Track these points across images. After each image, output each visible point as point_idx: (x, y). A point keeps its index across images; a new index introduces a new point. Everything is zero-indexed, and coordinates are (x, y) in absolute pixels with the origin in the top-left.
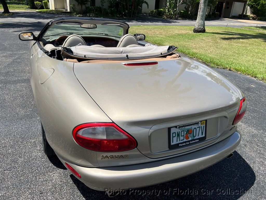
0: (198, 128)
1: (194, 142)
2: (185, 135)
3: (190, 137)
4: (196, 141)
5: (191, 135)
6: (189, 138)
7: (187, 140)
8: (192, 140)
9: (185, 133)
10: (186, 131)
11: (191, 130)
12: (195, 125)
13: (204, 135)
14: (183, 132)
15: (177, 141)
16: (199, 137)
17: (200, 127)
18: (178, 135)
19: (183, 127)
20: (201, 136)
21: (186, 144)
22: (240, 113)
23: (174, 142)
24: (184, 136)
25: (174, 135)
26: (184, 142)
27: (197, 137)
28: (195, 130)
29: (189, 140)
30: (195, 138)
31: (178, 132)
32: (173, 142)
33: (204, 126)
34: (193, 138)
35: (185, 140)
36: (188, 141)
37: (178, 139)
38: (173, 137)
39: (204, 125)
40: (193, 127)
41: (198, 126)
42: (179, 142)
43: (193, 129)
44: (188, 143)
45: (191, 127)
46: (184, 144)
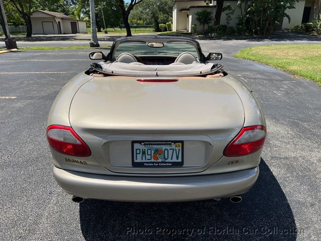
0: (170, 149)
1: (165, 164)
2: (152, 155)
3: (160, 158)
4: (168, 164)
5: (161, 156)
6: (158, 159)
7: (156, 161)
8: (162, 163)
9: (153, 152)
10: (153, 150)
11: (161, 150)
12: (167, 145)
13: (180, 160)
14: (149, 151)
15: (142, 159)
16: (173, 161)
17: (173, 149)
18: (144, 153)
19: (150, 146)
20: (175, 160)
21: (153, 164)
22: (237, 142)
23: (139, 159)
24: (151, 155)
25: (138, 152)
26: (151, 162)
27: (169, 160)
28: (166, 151)
29: (158, 161)
30: (167, 161)
31: (143, 149)
32: (136, 159)
33: (179, 149)
34: (164, 160)
35: (153, 160)
36: (157, 163)
37: (144, 158)
38: (137, 154)
39: (180, 148)
40: (164, 147)
41: (171, 148)
42: (144, 161)
43: (163, 150)
44: (156, 165)
45: (162, 147)
46: (151, 165)
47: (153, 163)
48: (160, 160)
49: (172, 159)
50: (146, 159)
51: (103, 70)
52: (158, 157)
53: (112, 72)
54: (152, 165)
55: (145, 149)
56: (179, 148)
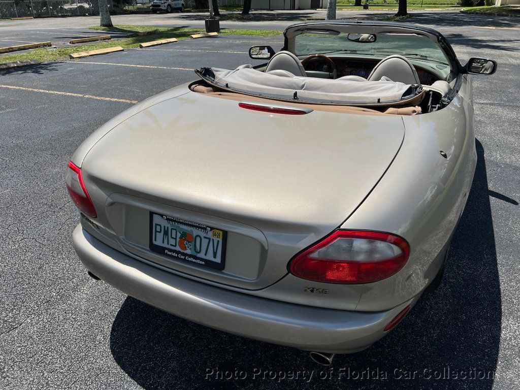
0: (205, 237)
1: (194, 260)
2: (178, 239)
3: (188, 247)
4: (198, 261)
5: (190, 246)
7: (182, 251)
8: (190, 256)
9: (179, 235)
10: (180, 232)
11: (191, 236)
12: (200, 229)
13: (218, 260)
14: (174, 232)
16: (207, 258)
17: (210, 239)
18: (166, 233)
19: (176, 223)
20: (210, 257)
21: (178, 255)
22: (315, 255)
23: (158, 242)
24: (176, 239)
25: (158, 229)
26: (174, 251)
27: (202, 255)
28: (198, 240)
29: (185, 252)
30: (199, 255)
31: (165, 227)
32: (155, 240)
33: (218, 241)
34: (194, 253)
35: (178, 248)
36: (183, 254)
37: (166, 241)
38: (156, 231)
39: (221, 240)
40: (196, 232)
41: (205, 235)
42: (165, 245)
43: (194, 236)
44: (182, 257)
45: (192, 231)
46: (174, 254)
47: (178, 252)
48: (188, 252)
49: (206, 255)
50: (168, 244)
51: (216, 80)
52: (186, 246)
53: (227, 85)
54: (176, 255)
55: (168, 228)
56: (218, 239)
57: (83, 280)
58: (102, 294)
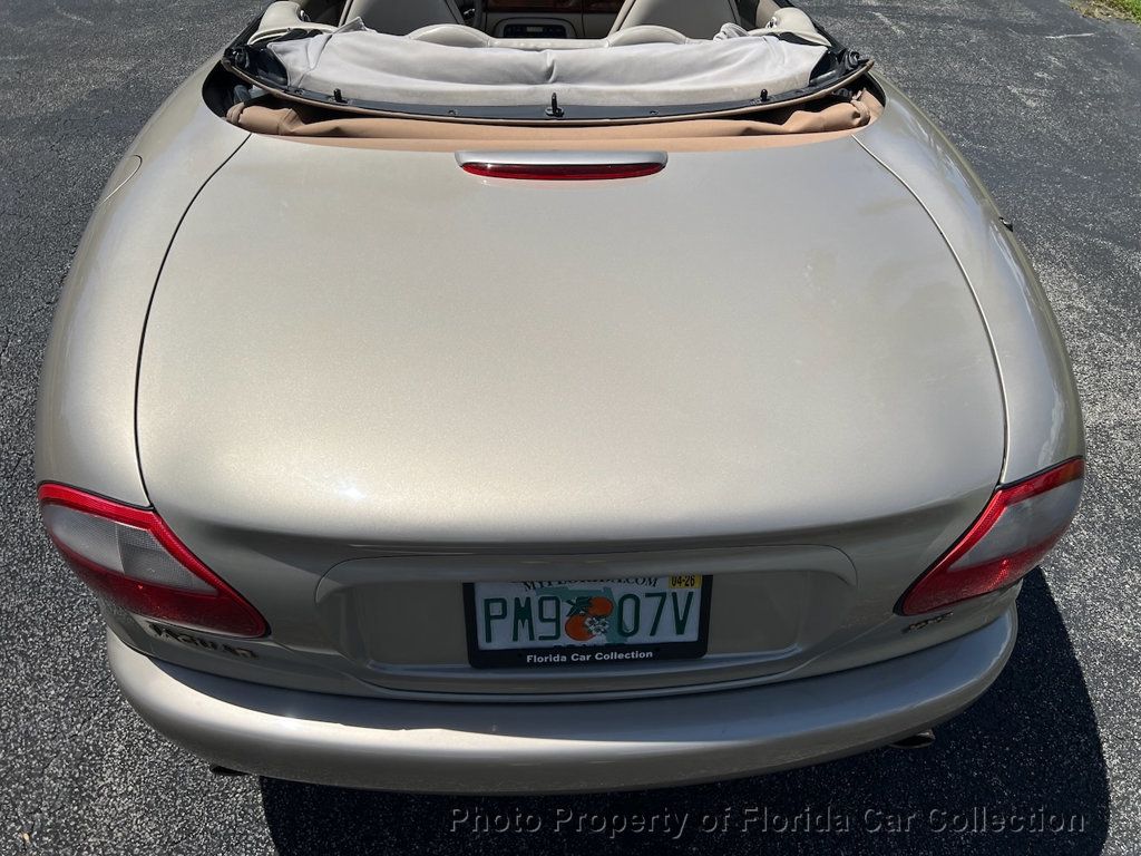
0: (648, 595)
1: (621, 656)
2: (564, 619)
3: (598, 630)
4: (634, 654)
5: (604, 624)
7: (578, 643)
8: (607, 649)
9: (566, 608)
10: (569, 602)
11: (605, 601)
12: (632, 579)
13: (691, 635)
14: (549, 605)
15: (515, 638)
16: (660, 638)
17: (663, 595)
18: (523, 613)
19: (555, 582)
20: (667, 634)
21: (569, 658)
22: (962, 563)
23: (501, 638)
24: (557, 621)
25: (496, 609)
26: (556, 650)
27: (643, 637)
28: (629, 606)
29: (589, 642)
30: (631, 640)
31: (517, 600)
32: (489, 639)
33: (691, 594)
34: (618, 639)
35: (565, 640)
36: (583, 650)
37: (524, 632)
38: (489, 618)
39: (696, 589)
40: (619, 588)
41: (650, 589)
42: (524, 642)
43: (617, 599)
44: (583, 658)
45: (607, 590)
46: (557, 658)
47: (568, 650)
48: (600, 639)
49: (654, 632)
50: (532, 638)
51: (293, 82)
52: (592, 628)
53: (338, 95)
54: (564, 659)
55: (528, 599)
56: (689, 589)
57: (82, 759)
58: (175, 774)
